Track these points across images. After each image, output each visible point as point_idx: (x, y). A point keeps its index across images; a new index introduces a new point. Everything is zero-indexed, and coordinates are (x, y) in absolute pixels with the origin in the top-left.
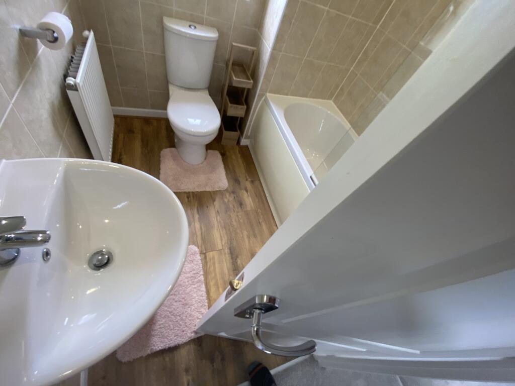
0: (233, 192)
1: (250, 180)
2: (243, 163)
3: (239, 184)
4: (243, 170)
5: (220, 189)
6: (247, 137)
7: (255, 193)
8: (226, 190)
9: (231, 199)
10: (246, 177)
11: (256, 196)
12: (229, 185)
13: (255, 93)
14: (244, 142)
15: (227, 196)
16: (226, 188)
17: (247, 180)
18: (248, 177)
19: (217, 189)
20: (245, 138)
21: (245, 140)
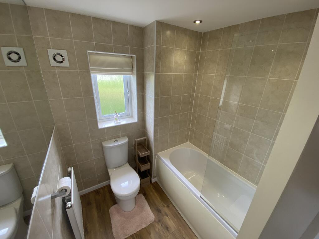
0: (159, 221)
1: (166, 206)
2: (158, 195)
3: (161, 212)
4: (160, 200)
5: (151, 222)
6: (155, 177)
7: (172, 215)
8: (155, 221)
9: (160, 227)
10: (163, 205)
11: (174, 216)
12: (155, 217)
13: (152, 155)
14: (154, 180)
15: (157, 226)
16: (154, 220)
17: (164, 206)
18: (164, 204)
19: (149, 224)
20: (154, 178)
21: (154, 179)
